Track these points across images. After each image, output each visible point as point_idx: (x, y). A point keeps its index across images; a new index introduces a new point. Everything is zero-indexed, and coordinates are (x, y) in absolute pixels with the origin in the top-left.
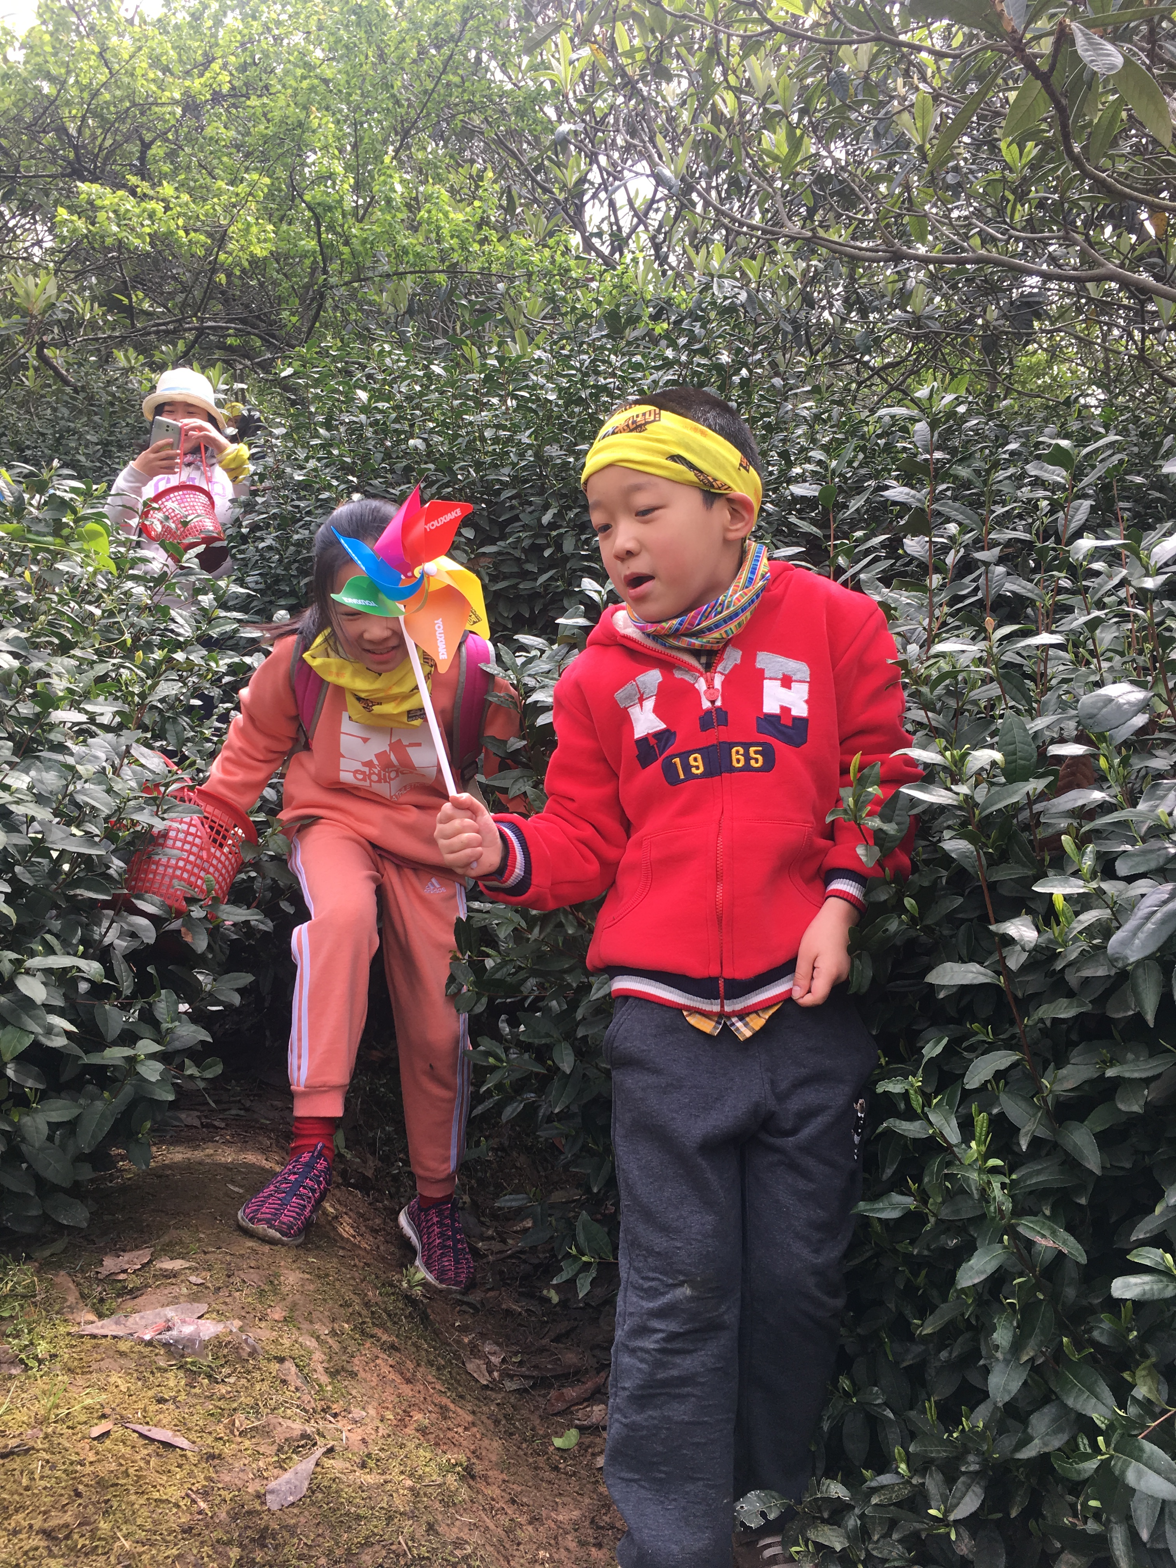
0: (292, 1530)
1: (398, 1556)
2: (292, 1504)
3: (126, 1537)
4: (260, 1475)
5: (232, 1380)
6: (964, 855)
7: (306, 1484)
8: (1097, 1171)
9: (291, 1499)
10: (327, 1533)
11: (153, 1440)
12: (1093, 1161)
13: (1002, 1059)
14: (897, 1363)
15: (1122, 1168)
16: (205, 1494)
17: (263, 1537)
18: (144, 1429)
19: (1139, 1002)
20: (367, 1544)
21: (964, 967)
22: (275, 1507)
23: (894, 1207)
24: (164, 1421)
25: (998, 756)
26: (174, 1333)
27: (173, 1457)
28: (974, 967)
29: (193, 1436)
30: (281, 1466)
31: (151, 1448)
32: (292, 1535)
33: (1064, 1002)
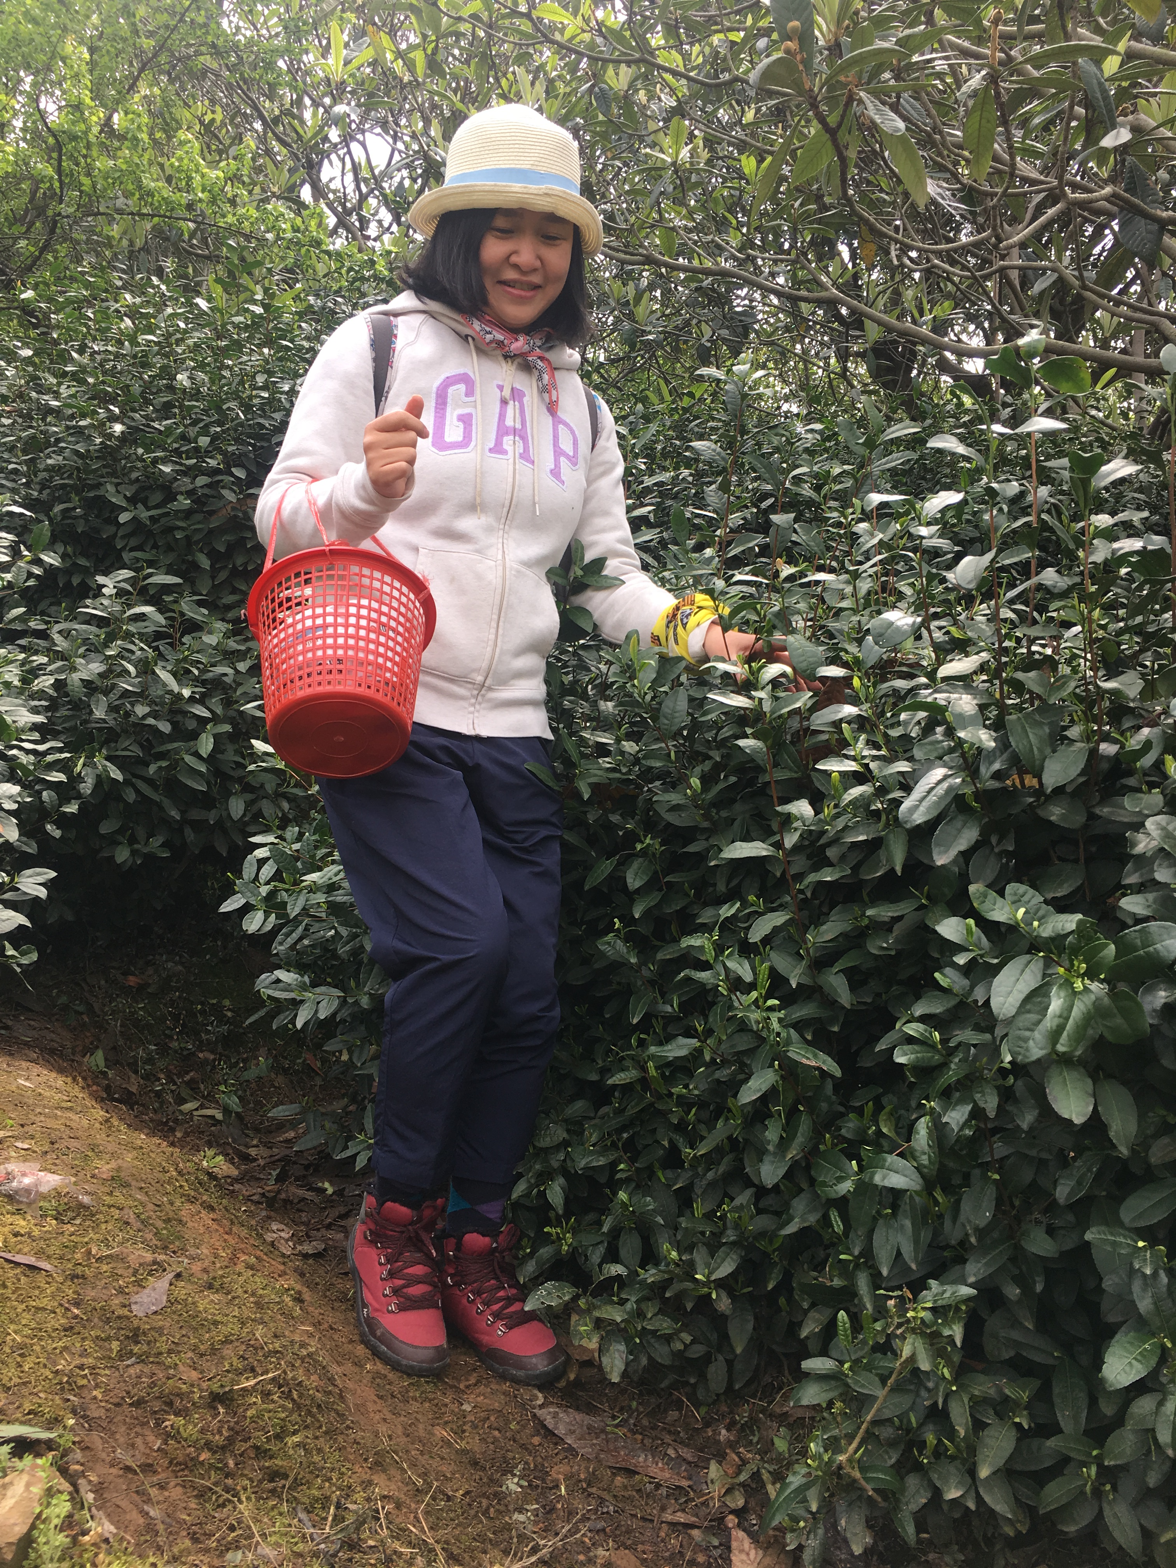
0: (160, 1330)
1: (256, 1349)
2: (155, 1313)
3: (15, 1332)
4: (121, 1291)
5: (78, 1222)
6: (754, 750)
7: (165, 1298)
8: (848, 1006)
9: (154, 1308)
10: (191, 1334)
11: (18, 1264)
12: (845, 997)
13: (778, 919)
14: (669, 1186)
15: (865, 1003)
16: (77, 1304)
17: (136, 1335)
18: (9, 1256)
19: (890, 859)
20: (227, 1341)
21: (750, 844)
22: (141, 1314)
23: (680, 1047)
24: (26, 1250)
25: (789, 670)
26: (15, 1184)
27: (41, 1279)
28: (758, 844)
29: (56, 1263)
30: (140, 1284)
31: (18, 1271)
32: (161, 1335)
33: (829, 869)
